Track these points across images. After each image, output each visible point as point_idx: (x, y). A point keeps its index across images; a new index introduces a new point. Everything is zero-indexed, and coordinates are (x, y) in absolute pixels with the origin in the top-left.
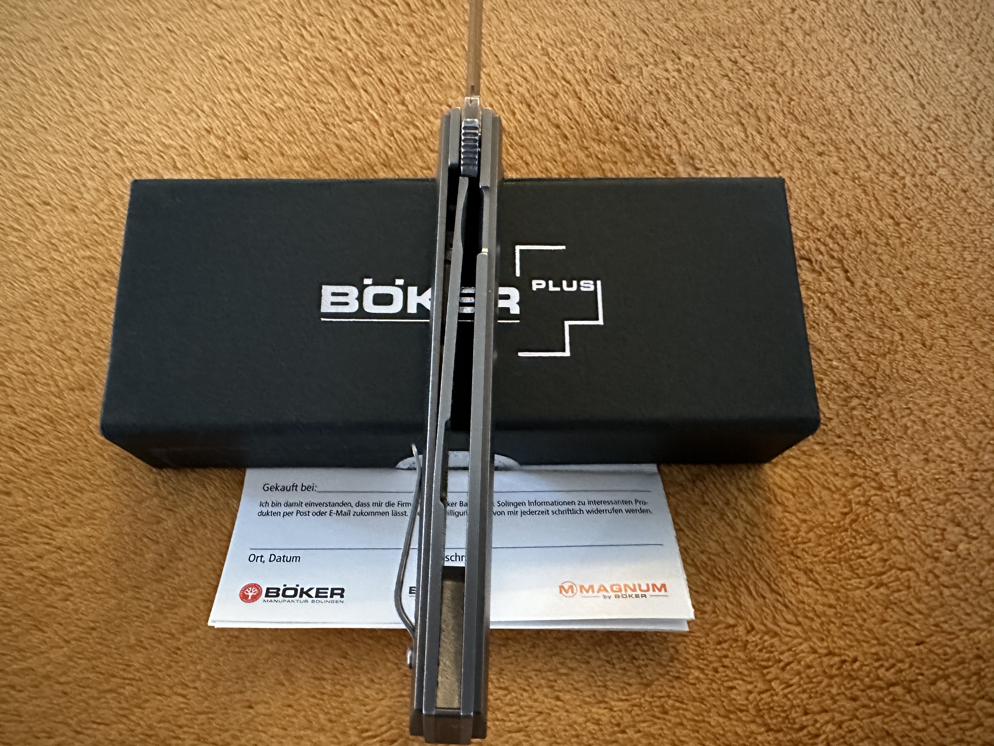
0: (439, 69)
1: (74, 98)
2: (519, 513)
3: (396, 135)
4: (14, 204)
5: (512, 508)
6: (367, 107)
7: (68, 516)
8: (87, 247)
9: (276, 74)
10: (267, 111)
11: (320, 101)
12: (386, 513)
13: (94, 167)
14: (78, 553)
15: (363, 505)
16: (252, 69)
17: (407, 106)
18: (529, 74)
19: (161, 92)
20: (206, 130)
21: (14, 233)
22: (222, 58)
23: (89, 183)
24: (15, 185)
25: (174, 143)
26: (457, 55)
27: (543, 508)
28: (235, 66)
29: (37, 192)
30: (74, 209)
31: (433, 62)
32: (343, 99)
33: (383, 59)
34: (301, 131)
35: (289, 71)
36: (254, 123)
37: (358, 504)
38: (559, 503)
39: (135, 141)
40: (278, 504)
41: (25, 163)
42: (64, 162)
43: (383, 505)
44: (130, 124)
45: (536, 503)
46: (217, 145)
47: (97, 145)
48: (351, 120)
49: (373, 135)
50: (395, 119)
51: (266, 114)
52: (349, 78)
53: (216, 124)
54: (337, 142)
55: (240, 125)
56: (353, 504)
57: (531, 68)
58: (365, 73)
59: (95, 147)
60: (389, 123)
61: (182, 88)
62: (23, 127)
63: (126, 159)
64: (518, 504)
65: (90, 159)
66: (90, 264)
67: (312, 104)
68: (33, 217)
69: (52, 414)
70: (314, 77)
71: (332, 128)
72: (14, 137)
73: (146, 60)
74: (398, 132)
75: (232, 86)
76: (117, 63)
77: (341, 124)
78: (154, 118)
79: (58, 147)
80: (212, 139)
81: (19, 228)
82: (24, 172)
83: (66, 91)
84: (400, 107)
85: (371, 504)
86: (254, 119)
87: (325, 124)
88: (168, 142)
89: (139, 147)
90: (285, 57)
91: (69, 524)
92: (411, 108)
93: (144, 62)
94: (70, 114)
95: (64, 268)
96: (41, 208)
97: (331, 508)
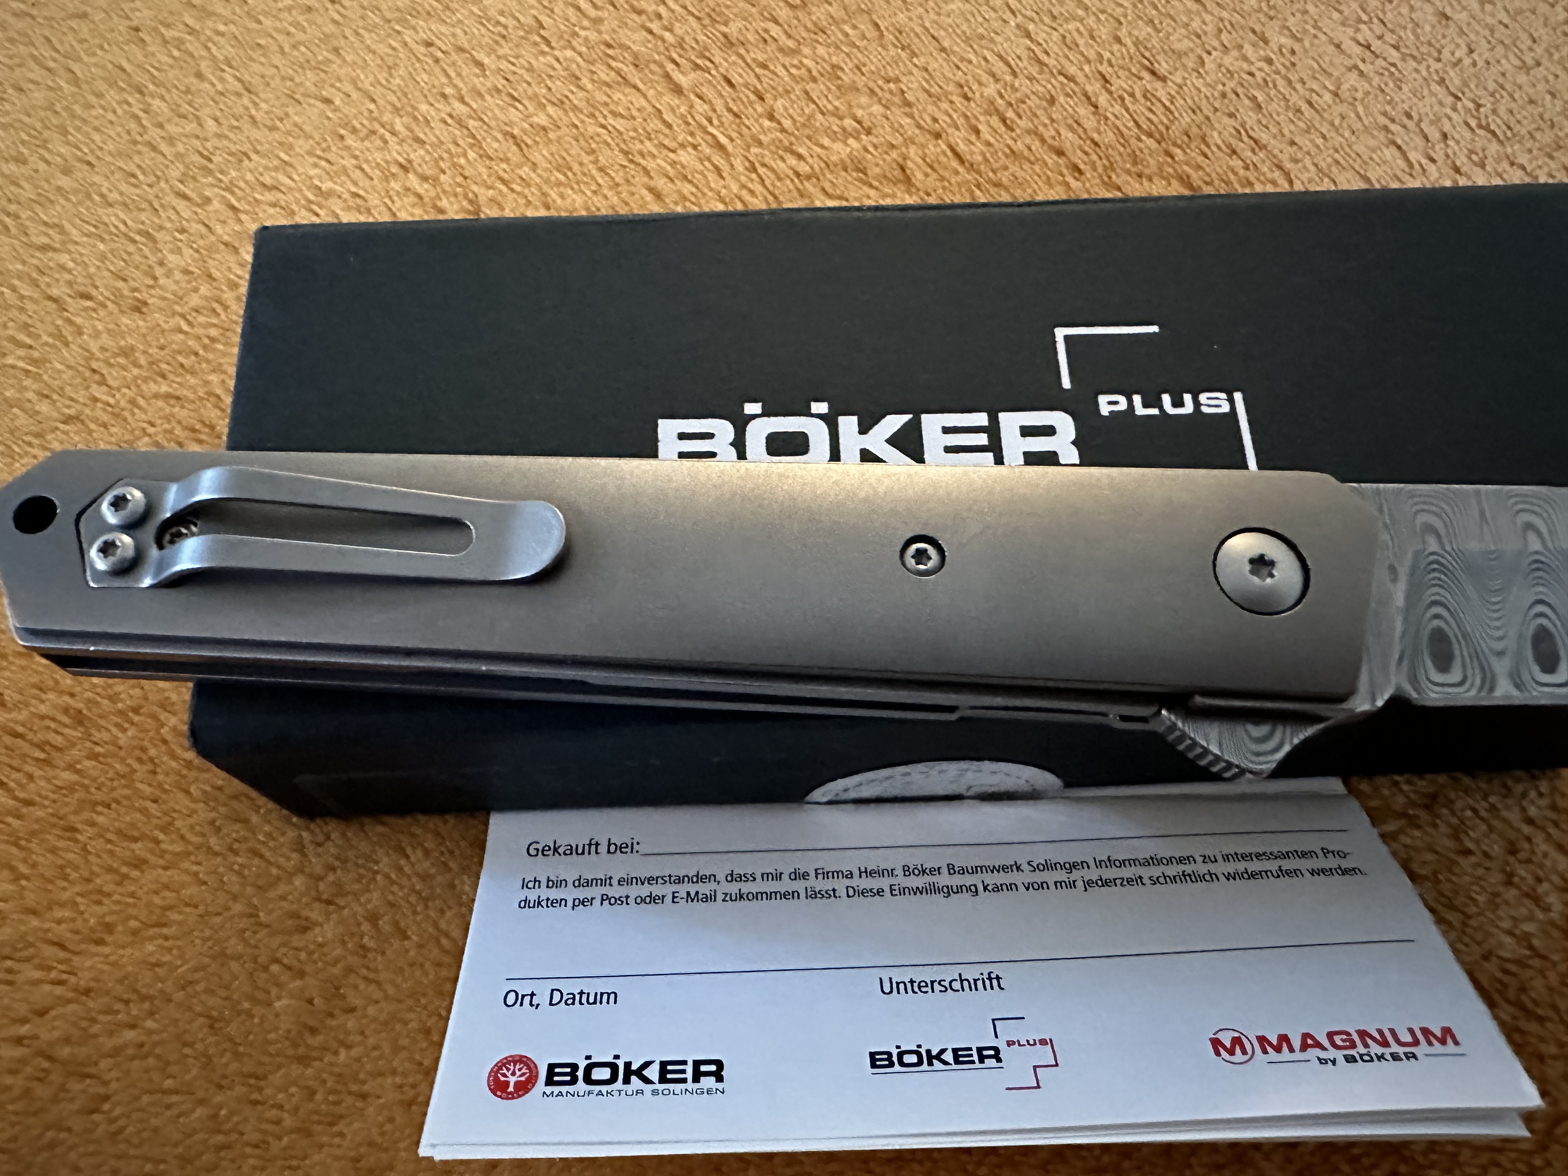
0: (834, 59)
1: (145, 112)
2: (1080, 884)
3: (761, 170)
4: (22, 297)
5: (1061, 875)
6: (705, 123)
7: (108, 919)
8: (164, 377)
9: (530, 69)
10: (516, 132)
11: (615, 114)
12: (795, 894)
13: (183, 231)
14: (127, 1002)
15: (740, 878)
16: (486, 61)
17: (779, 123)
18: (999, 67)
19: (312, 101)
20: (401, 166)
21: (21, 352)
22: (429, 44)
23: (173, 259)
24: (24, 263)
25: (338, 188)
26: (864, 37)
27: (1127, 872)
28: (454, 56)
29: (67, 276)
30: (140, 307)
31: (821, 51)
32: (659, 111)
33: (729, 43)
34: (581, 164)
35: (557, 65)
36: (490, 152)
37: (732, 877)
38: (1160, 862)
39: (264, 185)
40: (558, 884)
41: (46, 224)
42: (125, 224)
43: (785, 877)
44: (253, 156)
45: (1110, 862)
46: (421, 191)
47: (188, 192)
48: (673, 145)
49: (718, 170)
50: (760, 144)
51: (513, 137)
52: (667, 76)
53: (417, 155)
54: (652, 183)
55: (465, 155)
56: (721, 877)
57: (1001, 57)
58: (697, 67)
59: (185, 197)
60: (748, 147)
61: (355, 95)
62: (47, 162)
63: (243, 217)
64: (1073, 866)
65: (174, 217)
66: (168, 410)
67: (601, 120)
68: (59, 322)
69: (81, 705)
70: (604, 74)
71: (638, 159)
72: (29, 179)
73: (287, 49)
74: (764, 165)
75: (448, 91)
76: (230, 51)
77: (655, 152)
78: (301, 145)
79: (114, 196)
80: (413, 180)
81: (28, 341)
82: (46, 240)
83: (131, 100)
84: (767, 123)
85: (758, 877)
86: (491, 146)
87: (626, 153)
88: (326, 185)
89: (269, 197)
90: (548, 43)
91: (109, 939)
92: (787, 123)
93: (282, 52)
94: (139, 138)
95: (116, 416)
96: (73, 305)
97: (675, 887)
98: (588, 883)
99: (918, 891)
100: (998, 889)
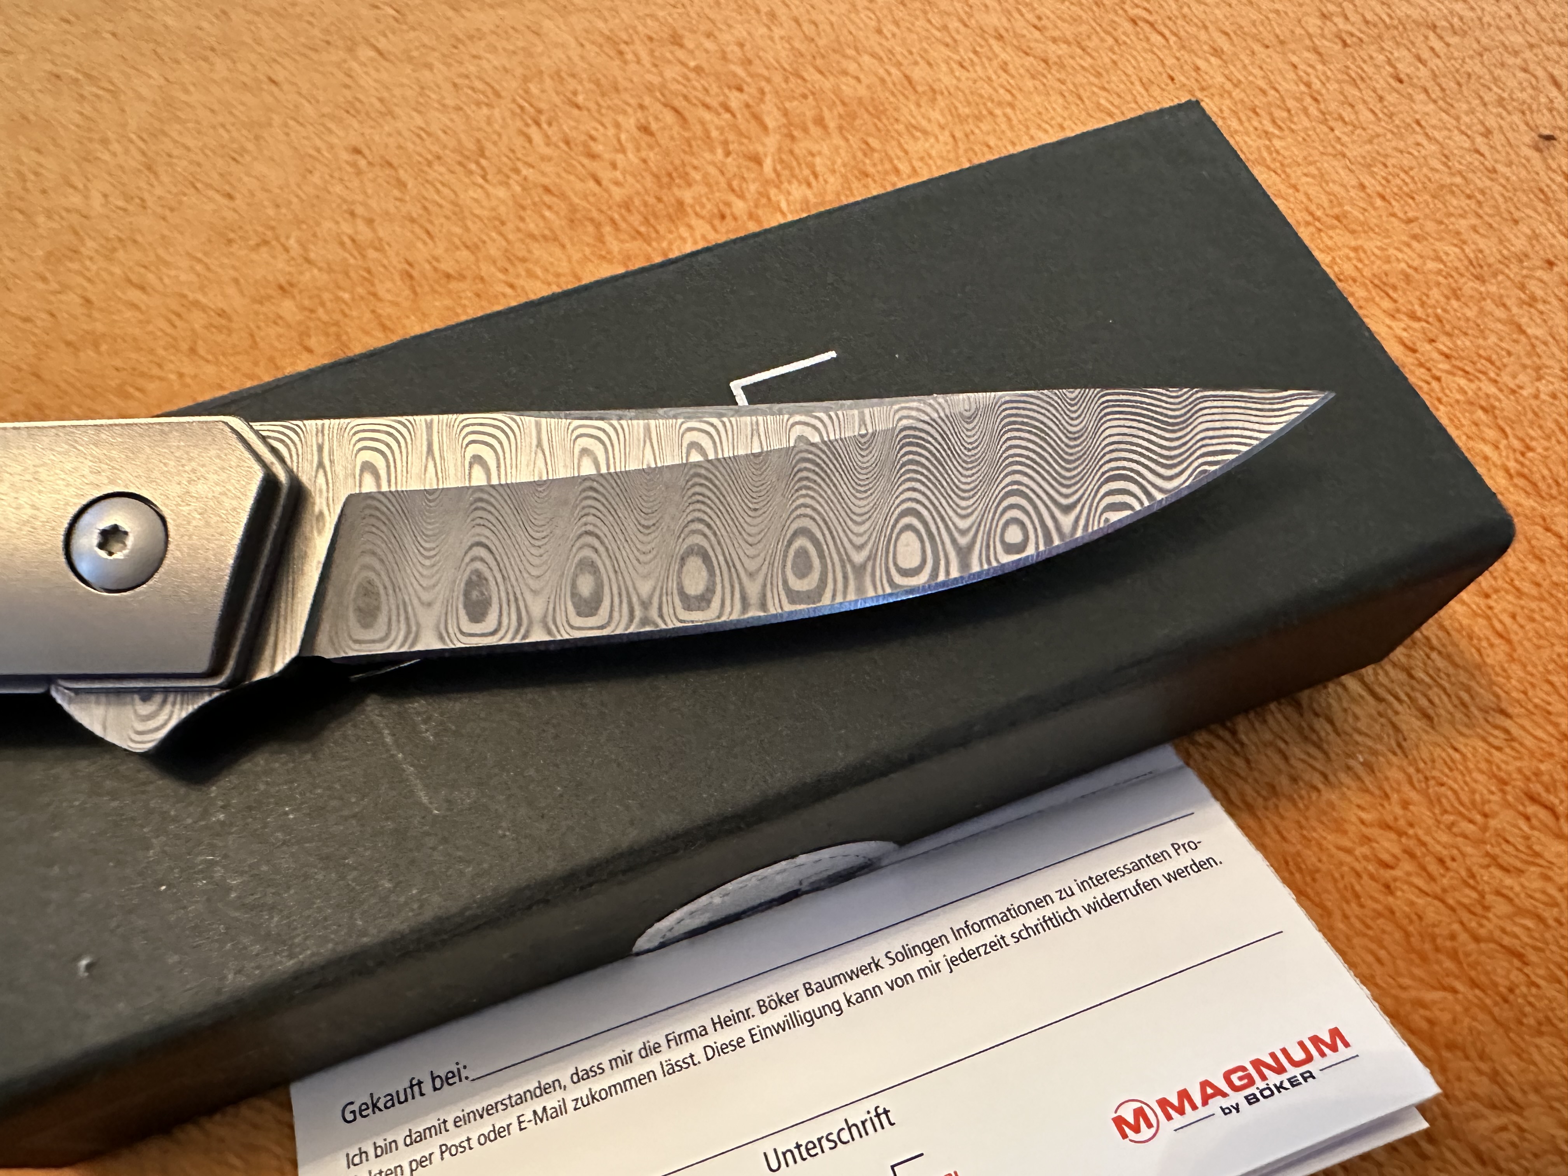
2: (944, 966)
5: (922, 960)
12: (650, 1075)
15: (587, 1075)
27: (988, 936)
37: (579, 1077)
38: (1018, 912)
43: (635, 1057)
45: (968, 928)
56: (566, 1080)
64: (932, 945)
85: (606, 1066)
97: (518, 1110)
98: (421, 1137)
99: (779, 1028)
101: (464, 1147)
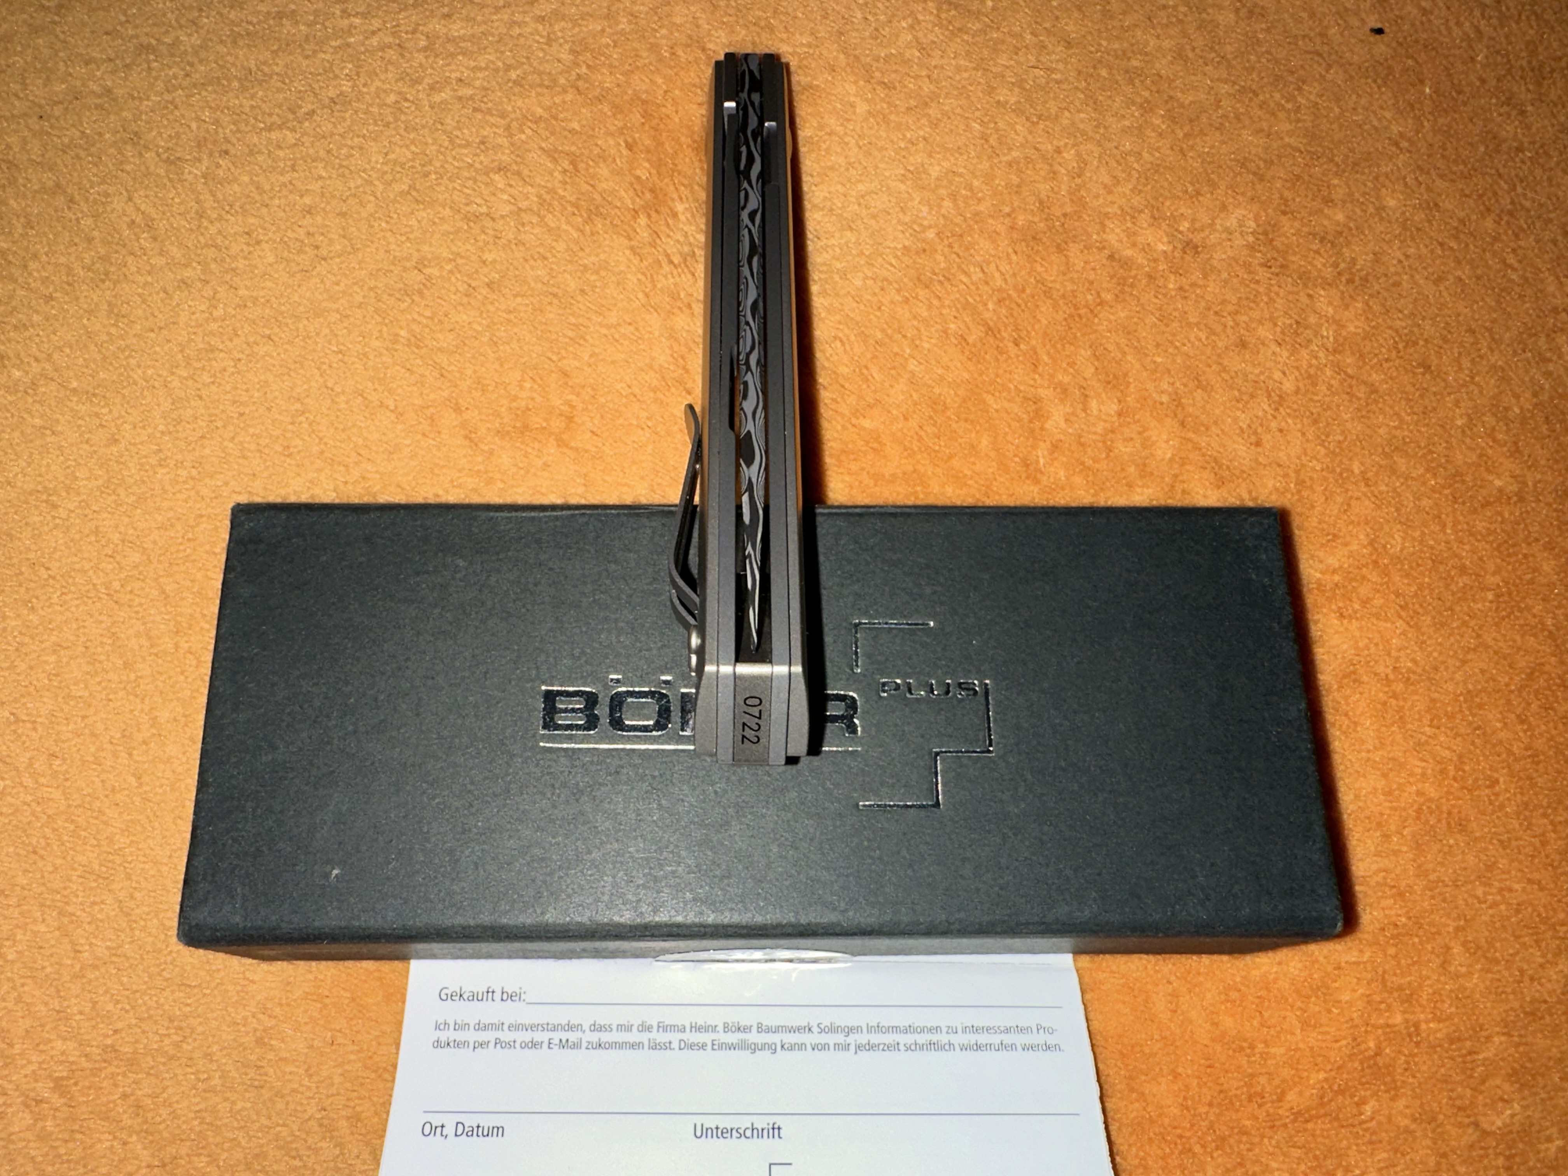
2: (852, 1048)
5: (840, 1038)
12: (640, 1045)
15: (601, 1028)
27: (889, 1039)
37: (595, 1027)
38: (915, 1030)
40: (463, 1027)
43: (635, 1029)
45: (879, 1029)
56: (586, 1027)
64: (851, 1030)
85: (614, 1027)
97: (551, 1035)
98: (486, 1028)
99: (732, 1047)
100: (792, 1048)
101: (511, 1045)
